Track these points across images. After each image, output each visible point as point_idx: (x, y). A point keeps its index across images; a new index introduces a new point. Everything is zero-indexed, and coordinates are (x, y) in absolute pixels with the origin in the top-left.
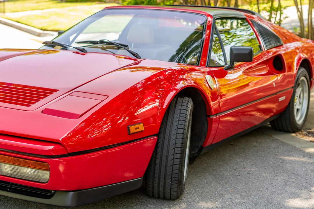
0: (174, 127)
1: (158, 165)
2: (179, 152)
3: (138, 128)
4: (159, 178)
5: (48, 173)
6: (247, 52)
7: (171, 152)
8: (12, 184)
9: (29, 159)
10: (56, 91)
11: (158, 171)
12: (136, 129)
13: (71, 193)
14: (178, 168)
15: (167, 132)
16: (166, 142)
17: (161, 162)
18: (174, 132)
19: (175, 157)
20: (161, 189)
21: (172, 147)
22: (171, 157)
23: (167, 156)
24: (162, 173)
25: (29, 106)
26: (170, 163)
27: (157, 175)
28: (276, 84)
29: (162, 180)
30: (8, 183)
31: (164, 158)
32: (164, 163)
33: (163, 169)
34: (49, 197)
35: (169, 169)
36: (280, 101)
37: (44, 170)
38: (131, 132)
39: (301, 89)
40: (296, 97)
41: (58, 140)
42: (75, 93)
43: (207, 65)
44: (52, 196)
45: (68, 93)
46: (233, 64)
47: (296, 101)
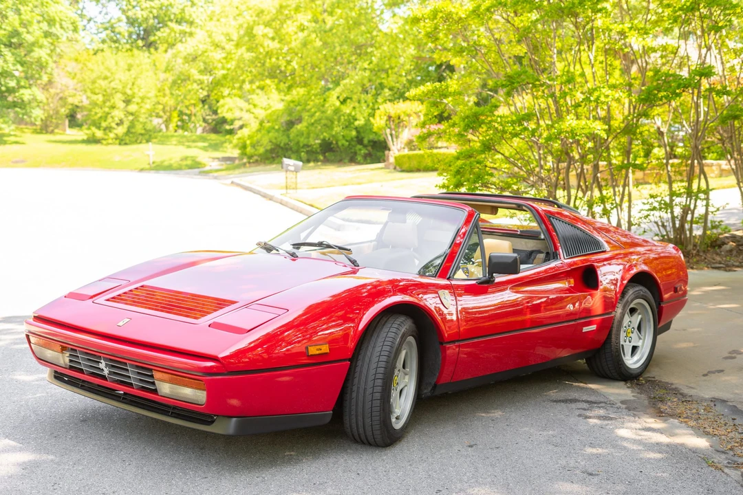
0: (375, 354)
1: (355, 399)
2: (380, 384)
4: (357, 416)
5: (205, 393)
6: (510, 261)
7: (370, 384)
8: (174, 408)
10: (233, 302)
11: (355, 407)
12: (318, 350)
13: (234, 419)
14: (378, 405)
15: (367, 359)
16: (364, 371)
17: (357, 396)
18: (375, 360)
19: (375, 391)
20: (361, 430)
21: (371, 377)
22: (369, 391)
23: (365, 389)
24: (360, 410)
25: (198, 319)
26: (369, 397)
27: (353, 413)
28: (574, 307)
30: (170, 406)
31: (361, 391)
32: (361, 398)
33: (360, 404)
34: (209, 423)
35: (368, 405)
36: (583, 331)
37: (200, 389)
38: (310, 353)
39: (640, 316)
40: (631, 328)
41: (217, 357)
42: (254, 306)
43: (449, 277)
44: (213, 422)
45: (247, 306)
46: (492, 277)
47: (631, 335)
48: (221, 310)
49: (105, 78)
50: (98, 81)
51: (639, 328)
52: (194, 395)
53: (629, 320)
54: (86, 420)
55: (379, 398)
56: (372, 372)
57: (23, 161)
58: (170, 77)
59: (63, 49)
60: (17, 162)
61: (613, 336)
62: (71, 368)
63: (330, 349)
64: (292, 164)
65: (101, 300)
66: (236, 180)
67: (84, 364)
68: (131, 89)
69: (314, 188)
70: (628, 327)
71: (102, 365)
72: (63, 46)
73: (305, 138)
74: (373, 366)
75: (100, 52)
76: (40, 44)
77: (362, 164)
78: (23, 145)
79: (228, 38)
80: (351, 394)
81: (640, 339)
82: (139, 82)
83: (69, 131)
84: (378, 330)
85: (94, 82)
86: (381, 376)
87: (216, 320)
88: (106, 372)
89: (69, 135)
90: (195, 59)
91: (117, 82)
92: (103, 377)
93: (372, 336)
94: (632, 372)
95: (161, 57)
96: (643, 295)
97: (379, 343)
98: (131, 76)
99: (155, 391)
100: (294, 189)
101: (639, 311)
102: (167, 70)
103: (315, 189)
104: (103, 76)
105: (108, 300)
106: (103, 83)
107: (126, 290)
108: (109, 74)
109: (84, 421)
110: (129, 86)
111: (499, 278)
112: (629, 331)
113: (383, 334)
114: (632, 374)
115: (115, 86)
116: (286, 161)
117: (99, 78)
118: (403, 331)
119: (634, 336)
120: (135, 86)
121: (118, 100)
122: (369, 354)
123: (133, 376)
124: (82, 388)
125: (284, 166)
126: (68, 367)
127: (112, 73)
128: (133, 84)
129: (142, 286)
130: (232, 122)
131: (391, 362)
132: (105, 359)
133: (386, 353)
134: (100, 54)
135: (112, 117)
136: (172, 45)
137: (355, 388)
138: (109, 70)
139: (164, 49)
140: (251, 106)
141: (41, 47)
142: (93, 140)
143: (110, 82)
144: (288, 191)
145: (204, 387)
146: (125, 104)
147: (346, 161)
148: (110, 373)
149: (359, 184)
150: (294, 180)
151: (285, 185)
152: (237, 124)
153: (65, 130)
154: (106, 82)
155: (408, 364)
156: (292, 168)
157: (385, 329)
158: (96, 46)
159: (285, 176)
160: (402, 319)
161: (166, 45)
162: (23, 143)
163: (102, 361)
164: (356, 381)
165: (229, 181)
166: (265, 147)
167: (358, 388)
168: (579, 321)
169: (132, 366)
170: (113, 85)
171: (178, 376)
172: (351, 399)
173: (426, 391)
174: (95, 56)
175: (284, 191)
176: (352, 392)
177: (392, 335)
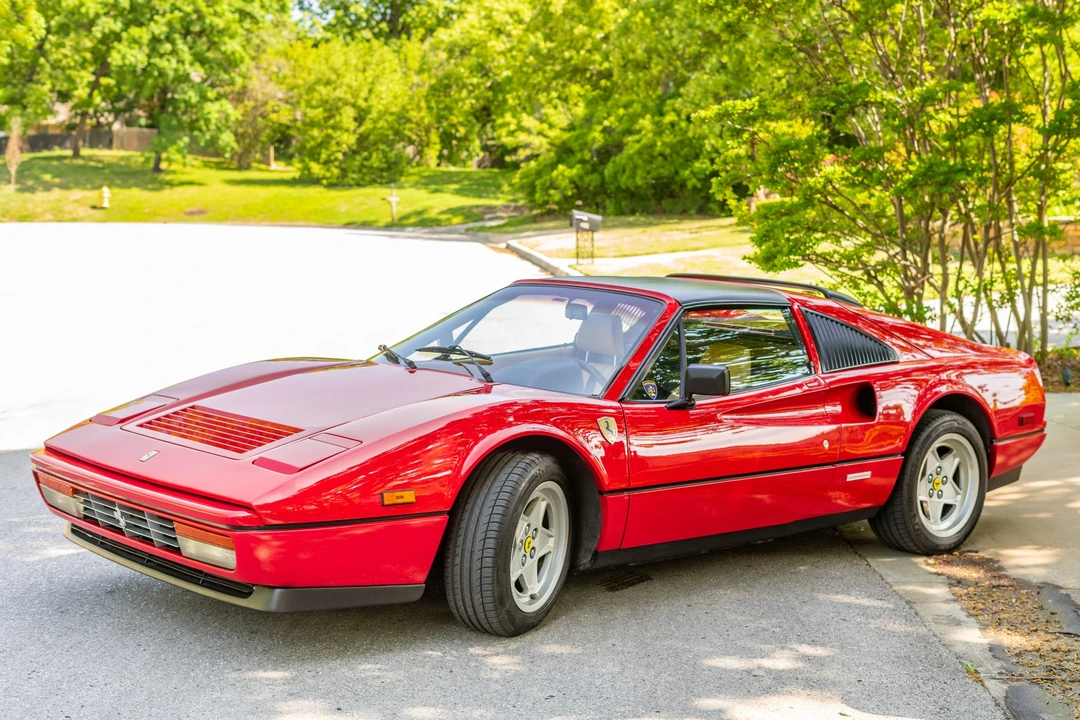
0: (489, 503)
1: (459, 566)
2: (492, 546)
3: (402, 497)
4: (462, 591)
5: (234, 553)
6: (715, 376)
7: (479, 545)
8: (206, 575)
9: (211, 532)
10: (297, 430)
11: (458, 577)
12: (397, 498)
13: (278, 591)
14: (490, 575)
15: (476, 511)
16: (472, 527)
17: (462, 562)
18: (487, 511)
19: (485, 555)
20: (471, 612)
21: (480, 536)
22: (477, 555)
23: (472, 552)
24: (466, 581)
25: (242, 452)
26: (476, 565)
27: (458, 585)
28: (831, 443)
29: (467, 593)
30: (201, 572)
31: (467, 555)
32: (466, 564)
33: (466, 573)
34: (246, 595)
35: (476, 575)
36: (848, 480)
37: (229, 548)
38: (386, 503)
39: (957, 460)
40: (941, 477)
41: (250, 504)
42: (321, 437)
43: (622, 399)
44: (250, 594)
45: (310, 437)
46: (691, 399)
47: (941, 487)
48: (277, 441)
49: (328, 83)
50: (318, 88)
51: (956, 477)
52: (222, 556)
53: (938, 464)
54: (114, 591)
55: (491, 565)
56: (482, 528)
57: (201, 212)
58: (428, 80)
59: (266, 38)
60: (192, 213)
61: (905, 488)
62: (86, 518)
63: (417, 498)
64: (585, 218)
65: (132, 426)
66: (514, 243)
67: (98, 513)
68: (366, 100)
69: (624, 256)
70: (935, 476)
71: (117, 514)
72: (266, 33)
73: (628, 178)
74: (484, 519)
75: (323, 42)
76: (231, 32)
77: (718, 217)
78: (202, 188)
79: (516, 18)
80: (454, 559)
81: (957, 493)
82: (379, 88)
83: (275, 165)
84: (496, 471)
85: (311, 90)
86: (493, 534)
87: (263, 455)
88: (122, 524)
89: (275, 171)
90: (464, 52)
91: (345, 88)
92: (119, 531)
93: (486, 479)
94: (940, 542)
95: (413, 48)
96: (957, 428)
97: (496, 488)
98: (366, 78)
99: (177, 551)
100: (588, 257)
101: (954, 452)
102: (420, 71)
103: (626, 259)
104: (324, 80)
105: (141, 426)
106: (323, 90)
107: (169, 412)
108: (334, 77)
109: (111, 592)
110: (364, 94)
111: (700, 400)
112: (939, 480)
113: (503, 476)
114: (938, 546)
115: (342, 96)
116: (577, 214)
117: (318, 82)
118: (533, 472)
119: (948, 489)
120: (373, 96)
121: (347, 116)
122: (479, 503)
123: (154, 531)
124: (102, 545)
125: (574, 222)
126: (82, 516)
127: (338, 75)
128: (370, 91)
129: (193, 407)
130: (514, 150)
131: (509, 517)
132: (121, 507)
133: (503, 503)
134: (323, 47)
135: (338, 144)
136: (431, 31)
137: (459, 551)
138: (335, 71)
139: (420, 36)
140: (545, 126)
141: (232, 37)
142: (307, 180)
143: (335, 89)
144: (581, 261)
145: (233, 546)
146: (356, 124)
147: (693, 212)
148: (128, 525)
149: (696, 249)
150: (588, 244)
151: (575, 251)
152: (522, 154)
153: (268, 164)
154: (329, 88)
155: (553, 521)
156: (585, 226)
157: (507, 470)
158: (320, 34)
159: (575, 239)
160: (534, 457)
161: (422, 31)
162: (200, 184)
163: (117, 508)
164: (460, 540)
165: (503, 245)
166: (562, 192)
167: (463, 550)
168: (838, 466)
169: (152, 516)
170: (339, 93)
171: (204, 529)
172: (454, 565)
173: (585, 561)
174: (314, 50)
175: (573, 261)
176: (455, 555)
177: (514, 477)
